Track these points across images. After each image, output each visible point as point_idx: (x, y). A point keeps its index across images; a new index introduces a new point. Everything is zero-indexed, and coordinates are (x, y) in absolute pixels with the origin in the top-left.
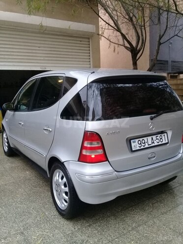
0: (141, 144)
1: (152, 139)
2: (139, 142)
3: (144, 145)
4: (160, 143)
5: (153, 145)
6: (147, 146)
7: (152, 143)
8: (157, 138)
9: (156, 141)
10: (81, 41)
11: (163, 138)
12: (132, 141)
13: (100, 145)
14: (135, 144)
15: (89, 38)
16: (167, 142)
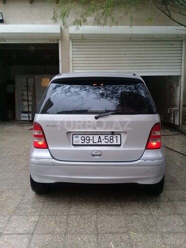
0: (84, 140)
1: (100, 137)
2: (83, 138)
3: (88, 141)
4: (109, 143)
5: (100, 143)
6: (91, 143)
7: (99, 141)
8: (106, 138)
9: (105, 140)
10: (171, 45)
11: (115, 139)
12: (74, 136)
13: (41, 134)
14: (77, 139)
15: (182, 41)
16: (119, 143)
